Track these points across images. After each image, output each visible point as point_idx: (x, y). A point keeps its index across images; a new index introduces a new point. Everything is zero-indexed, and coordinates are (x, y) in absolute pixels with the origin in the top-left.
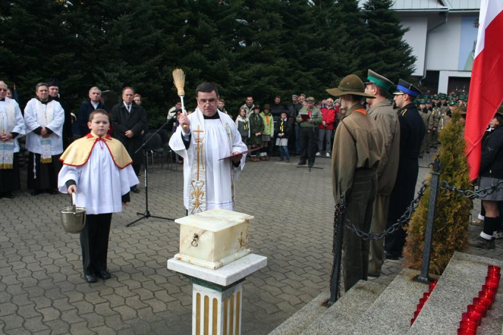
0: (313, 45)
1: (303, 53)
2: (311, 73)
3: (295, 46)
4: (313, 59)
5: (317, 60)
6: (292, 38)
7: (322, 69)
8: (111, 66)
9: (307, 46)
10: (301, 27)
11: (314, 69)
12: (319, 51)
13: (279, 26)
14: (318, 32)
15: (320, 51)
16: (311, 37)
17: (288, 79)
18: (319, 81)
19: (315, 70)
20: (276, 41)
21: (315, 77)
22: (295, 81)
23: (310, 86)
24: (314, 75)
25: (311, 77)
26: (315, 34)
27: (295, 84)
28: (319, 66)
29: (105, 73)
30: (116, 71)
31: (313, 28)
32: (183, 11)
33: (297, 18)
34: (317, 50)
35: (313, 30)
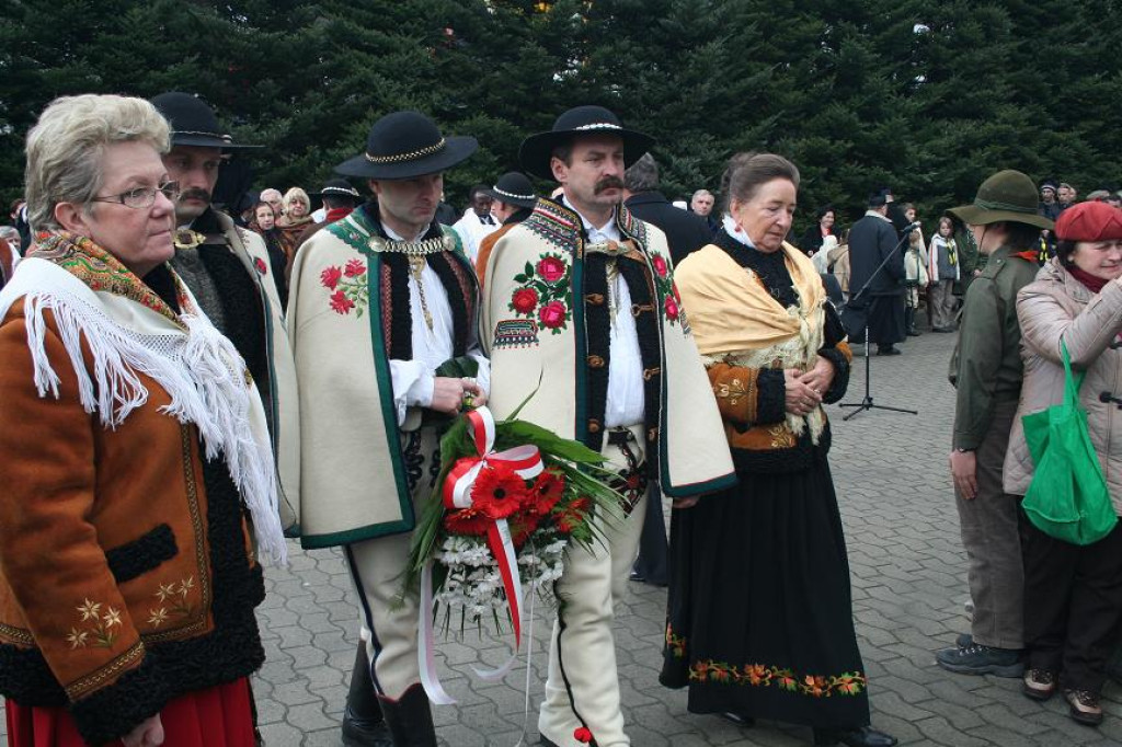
0: (1080, 68)
1: (1056, 90)
2: (1076, 133)
3: (1040, 76)
4: (1080, 100)
5: (1090, 102)
6: (1031, 56)
7: (1100, 123)
8: (683, 144)
9: (1066, 74)
10: (1052, 30)
11: (1082, 124)
12: (1092, 82)
13: (1003, 33)
14: (1091, 39)
15: (1097, 82)
16: (1074, 50)
17: (1026, 150)
18: (1095, 150)
19: (1086, 125)
20: (999, 68)
21: (1086, 142)
22: (1042, 153)
23: (1074, 162)
24: (1082, 137)
25: (1079, 143)
26: (1085, 44)
27: (1041, 160)
28: (1095, 117)
29: (674, 158)
30: (695, 154)
31: (1078, 29)
32: (808, 21)
33: (1042, 11)
34: (1090, 79)
35: (1079, 36)
